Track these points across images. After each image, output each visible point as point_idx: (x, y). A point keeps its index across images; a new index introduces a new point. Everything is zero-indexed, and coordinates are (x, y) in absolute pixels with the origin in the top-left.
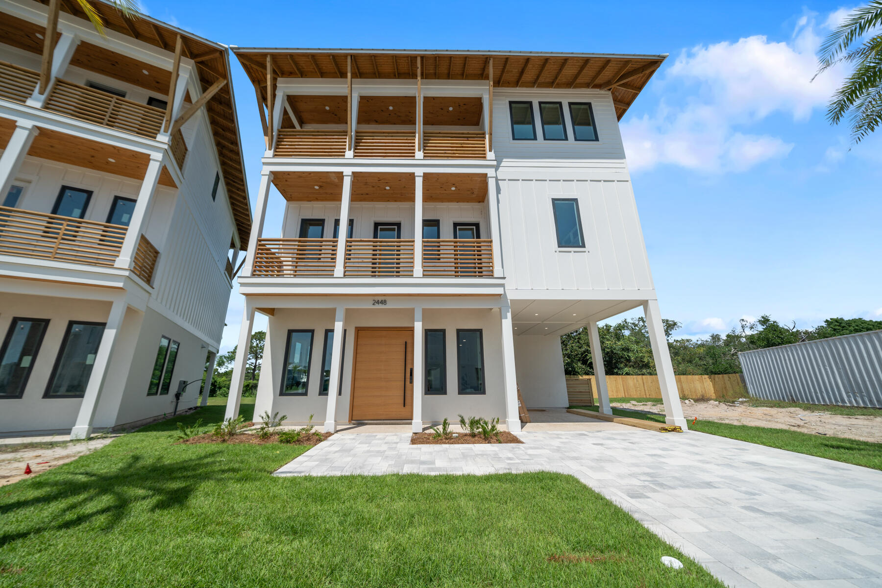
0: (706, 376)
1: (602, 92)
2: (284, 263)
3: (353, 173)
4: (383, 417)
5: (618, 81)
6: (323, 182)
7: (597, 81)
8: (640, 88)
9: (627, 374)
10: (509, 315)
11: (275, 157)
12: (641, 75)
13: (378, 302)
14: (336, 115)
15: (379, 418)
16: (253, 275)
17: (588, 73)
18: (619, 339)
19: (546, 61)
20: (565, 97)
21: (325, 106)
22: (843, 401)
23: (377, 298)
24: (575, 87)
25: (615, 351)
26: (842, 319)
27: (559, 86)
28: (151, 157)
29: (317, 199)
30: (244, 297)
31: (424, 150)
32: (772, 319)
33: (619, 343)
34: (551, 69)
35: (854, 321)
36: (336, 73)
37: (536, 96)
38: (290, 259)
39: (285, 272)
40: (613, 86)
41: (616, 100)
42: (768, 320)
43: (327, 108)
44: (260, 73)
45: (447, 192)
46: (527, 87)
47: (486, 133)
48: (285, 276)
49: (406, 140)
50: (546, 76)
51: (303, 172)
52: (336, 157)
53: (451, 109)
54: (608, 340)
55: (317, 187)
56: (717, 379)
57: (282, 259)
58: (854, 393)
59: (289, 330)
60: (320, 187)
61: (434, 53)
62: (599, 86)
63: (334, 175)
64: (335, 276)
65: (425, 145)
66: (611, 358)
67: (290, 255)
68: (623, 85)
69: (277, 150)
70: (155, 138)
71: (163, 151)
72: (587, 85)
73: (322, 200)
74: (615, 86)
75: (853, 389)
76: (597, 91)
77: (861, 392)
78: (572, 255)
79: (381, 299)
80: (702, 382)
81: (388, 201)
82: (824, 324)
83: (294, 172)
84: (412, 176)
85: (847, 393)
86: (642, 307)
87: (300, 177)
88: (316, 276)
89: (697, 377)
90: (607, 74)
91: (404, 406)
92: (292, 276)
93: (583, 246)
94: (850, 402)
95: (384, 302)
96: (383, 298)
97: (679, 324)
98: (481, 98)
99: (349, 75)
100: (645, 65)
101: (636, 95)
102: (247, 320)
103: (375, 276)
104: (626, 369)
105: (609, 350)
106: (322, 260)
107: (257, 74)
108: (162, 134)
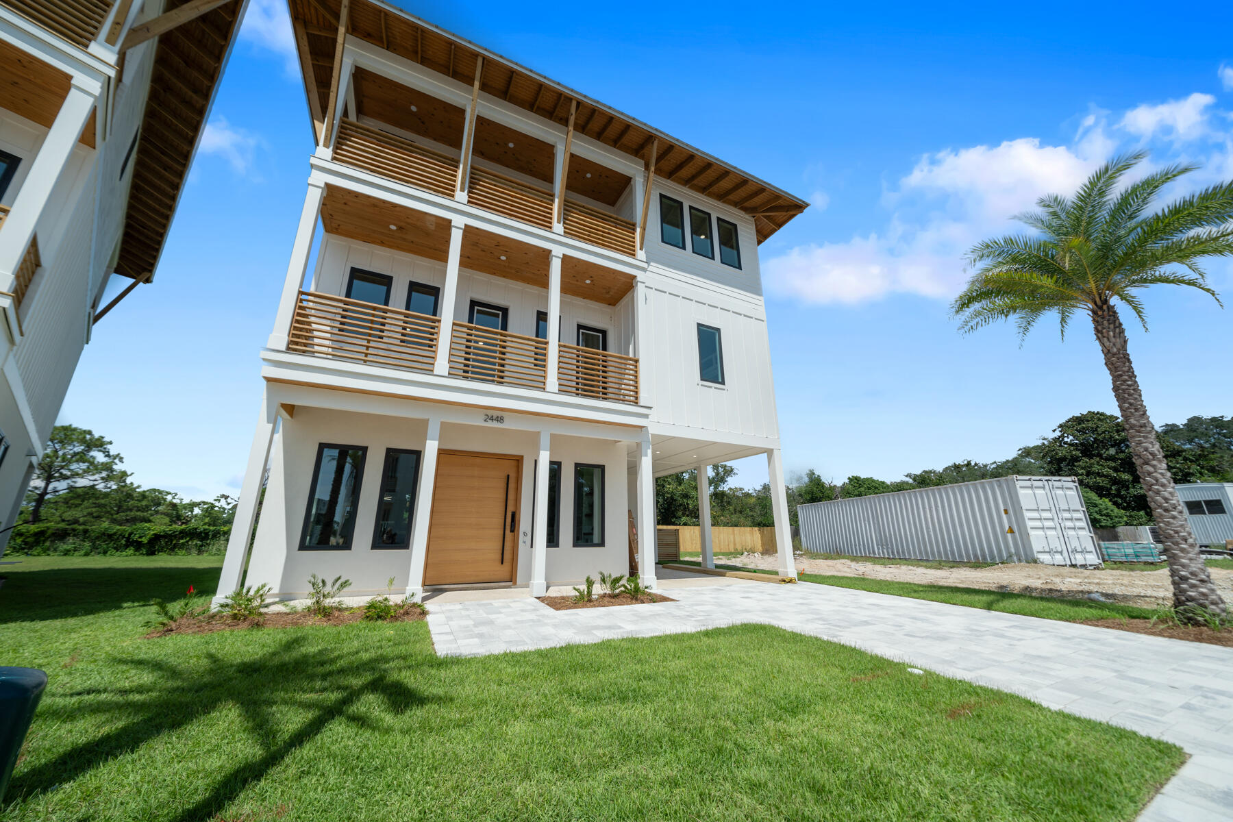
0: (756, 528)
1: (747, 216)
2: (316, 333)
3: (466, 226)
4: (472, 579)
5: (763, 212)
6: (408, 223)
7: (747, 204)
8: (780, 226)
9: (685, 524)
10: (650, 452)
11: (334, 161)
12: (784, 214)
13: (492, 419)
14: (423, 123)
15: (467, 580)
16: (289, 349)
17: (742, 193)
18: (680, 484)
19: (708, 165)
20: (717, 210)
21: (412, 104)
22: (874, 553)
23: (490, 413)
24: (724, 202)
25: (675, 497)
26: (860, 477)
27: (710, 195)
28: (73, 82)
29: (382, 243)
30: (265, 382)
31: (564, 223)
32: (817, 473)
33: (680, 488)
34: (710, 174)
35: (867, 479)
36: (449, 69)
37: (689, 199)
38: (328, 329)
39: (316, 348)
40: (757, 215)
41: (758, 231)
42: (814, 474)
43: (414, 108)
44: (313, 11)
45: (578, 283)
46: (679, 183)
47: (638, 225)
48: (316, 354)
49: (541, 201)
50: (702, 180)
51: (384, 202)
52: (440, 195)
53: (589, 175)
54: (669, 484)
55: (393, 227)
56: (765, 532)
57: (314, 326)
58: (882, 545)
59: (320, 444)
60: (400, 228)
61: (594, 104)
62: (745, 209)
63: (433, 219)
64: (435, 373)
65: (566, 216)
66: (670, 504)
67: (328, 322)
68: (768, 218)
69: (339, 151)
70: (87, 46)
71: (102, 79)
72: (735, 204)
73: (390, 247)
74: (760, 215)
75: (883, 542)
76: (742, 214)
77: (887, 544)
78: (712, 389)
79: (496, 415)
80: (752, 534)
81: (494, 274)
82: (847, 481)
83: (369, 197)
84: (547, 254)
85: (878, 545)
86: (766, 454)
87: (375, 206)
88: (397, 368)
89: (749, 529)
90: (757, 200)
91: (502, 563)
92: (330, 357)
93: (723, 383)
94: (879, 554)
95: (500, 419)
96: (499, 413)
97: (735, 471)
98: (631, 178)
99: (477, 84)
100: (790, 206)
101: (776, 230)
102: (268, 422)
103: (467, 377)
104: (684, 519)
105: (669, 496)
106: (385, 340)
107: (306, 10)
108: (101, 44)
